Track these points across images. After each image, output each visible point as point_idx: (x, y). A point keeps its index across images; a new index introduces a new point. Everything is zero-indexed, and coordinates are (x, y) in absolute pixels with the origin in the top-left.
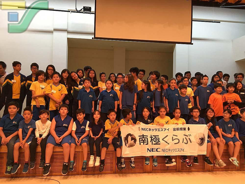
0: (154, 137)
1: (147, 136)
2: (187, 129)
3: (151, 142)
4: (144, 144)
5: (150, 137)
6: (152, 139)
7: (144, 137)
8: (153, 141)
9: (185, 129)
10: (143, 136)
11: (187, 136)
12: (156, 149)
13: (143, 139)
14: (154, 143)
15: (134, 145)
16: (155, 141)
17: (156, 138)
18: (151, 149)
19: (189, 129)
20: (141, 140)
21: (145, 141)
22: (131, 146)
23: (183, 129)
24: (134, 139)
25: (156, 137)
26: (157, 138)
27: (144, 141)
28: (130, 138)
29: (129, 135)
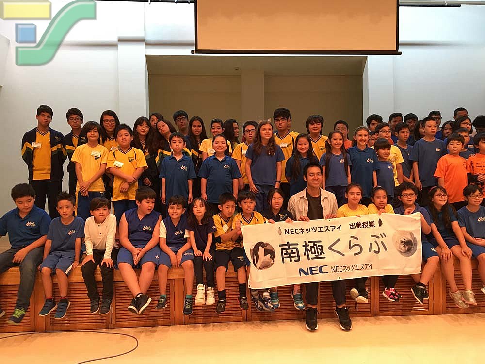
0: (311, 244)
1: (298, 244)
2: (377, 224)
3: (305, 255)
4: (291, 261)
5: (303, 246)
6: (307, 250)
7: (291, 246)
8: (310, 253)
9: (372, 224)
10: (288, 244)
11: (378, 237)
12: (318, 269)
13: (289, 251)
14: (311, 256)
15: (272, 264)
16: (313, 252)
17: (316, 245)
18: (307, 268)
19: (380, 223)
20: (285, 254)
21: (292, 255)
22: (265, 266)
23: (369, 225)
24: (270, 252)
25: (315, 243)
26: (319, 246)
27: (290, 255)
28: (261, 250)
29: (260, 244)
